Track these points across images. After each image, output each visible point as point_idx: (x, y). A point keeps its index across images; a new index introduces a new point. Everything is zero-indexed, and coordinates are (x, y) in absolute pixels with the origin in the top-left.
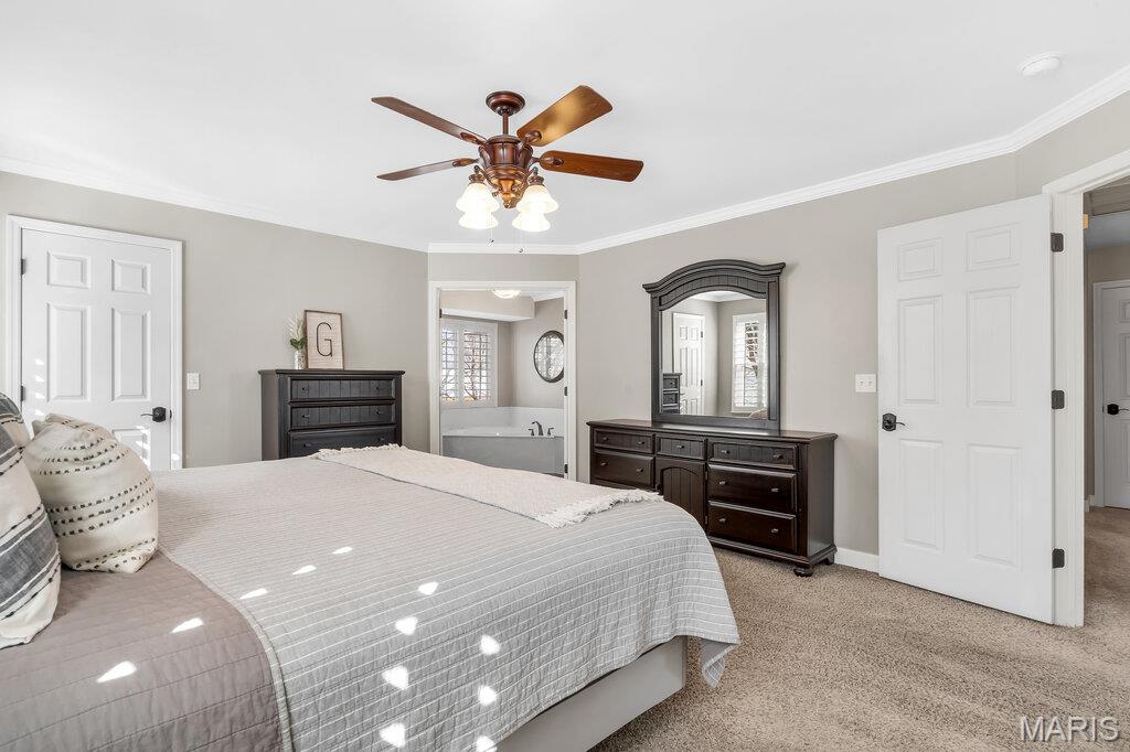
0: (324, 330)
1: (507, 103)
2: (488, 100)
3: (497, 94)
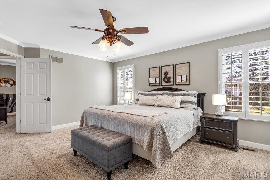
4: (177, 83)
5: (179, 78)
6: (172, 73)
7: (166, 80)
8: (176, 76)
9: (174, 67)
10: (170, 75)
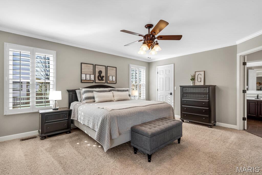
0: (200, 76)
1: (149, 26)
2: (145, 26)
3: (147, 25)
4: (108, 82)
5: (111, 78)
6: (105, 73)
7: (100, 78)
8: (108, 76)
9: (106, 68)
10: (103, 74)
